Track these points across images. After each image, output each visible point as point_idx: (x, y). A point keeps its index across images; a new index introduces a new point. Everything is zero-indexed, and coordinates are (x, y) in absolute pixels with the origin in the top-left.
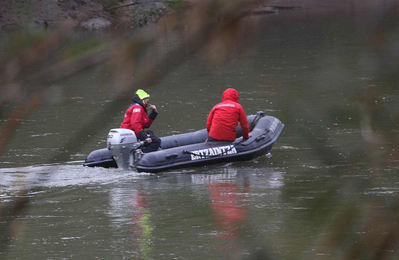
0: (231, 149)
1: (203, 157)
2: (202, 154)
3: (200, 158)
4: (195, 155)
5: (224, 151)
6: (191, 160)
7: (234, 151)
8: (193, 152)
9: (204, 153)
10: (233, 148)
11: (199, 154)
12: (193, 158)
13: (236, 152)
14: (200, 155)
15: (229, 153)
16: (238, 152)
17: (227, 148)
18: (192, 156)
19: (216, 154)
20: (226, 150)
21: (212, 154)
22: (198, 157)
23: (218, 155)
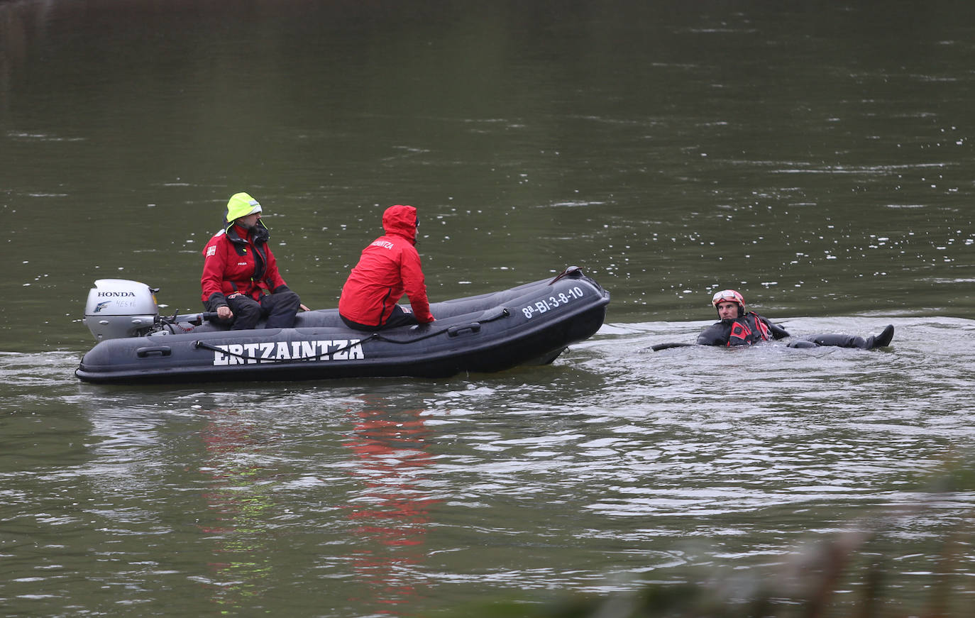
0: (347, 348)
1: (250, 361)
2: (252, 354)
3: (241, 361)
4: (227, 354)
5: (324, 350)
6: (210, 363)
7: (355, 354)
8: (225, 348)
9: (259, 352)
10: (355, 345)
11: (240, 353)
12: (218, 360)
13: (361, 355)
14: (245, 356)
15: (337, 356)
16: (367, 357)
17: (338, 346)
18: (218, 356)
19: (296, 356)
20: (332, 351)
21: (282, 356)
22: (233, 361)
23: (300, 360)
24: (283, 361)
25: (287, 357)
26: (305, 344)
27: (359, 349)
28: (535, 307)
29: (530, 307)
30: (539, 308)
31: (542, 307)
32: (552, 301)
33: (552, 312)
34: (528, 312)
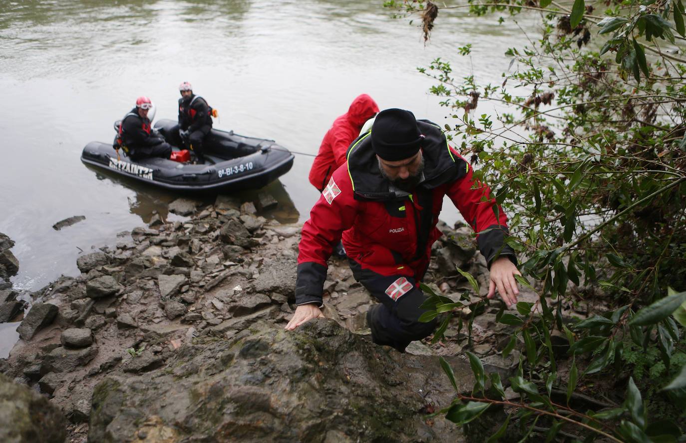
0: (147, 174)
1: (119, 169)
2: (119, 166)
3: (117, 168)
4: (113, 163)
5: (141, 172)
6: (108, 165)
8: (113, 160)
9: (121, 166)
10: (150, 172)
11: (116, 164)
13: (151, 178)
15: (144, 176)
16: (154, 179)
18: (111, 163)
19: (132, 172)
20: (143, 172)
22: (114, 167)
23: (133, 174)
24: (128, 173)
25: (129, 171)
26: (136, 166)
27: (151, 175)
28: (225, 171)
29: (223, 171)
30: (227, 172)
31: (229, 172)
32: (235, 170)
33: (234, 176)
34: (221, 173)
